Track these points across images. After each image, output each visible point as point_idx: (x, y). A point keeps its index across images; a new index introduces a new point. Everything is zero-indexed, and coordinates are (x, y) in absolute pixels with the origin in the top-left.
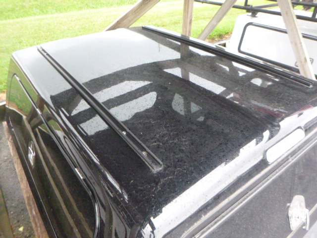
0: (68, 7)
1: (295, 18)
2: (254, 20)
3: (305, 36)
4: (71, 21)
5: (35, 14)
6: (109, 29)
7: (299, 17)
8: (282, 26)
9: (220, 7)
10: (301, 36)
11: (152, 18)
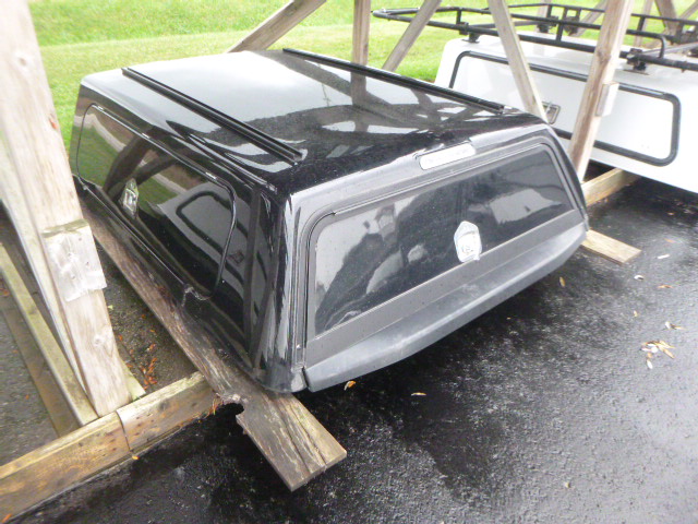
0: (133, 30)
1: (517, 39)
2: (473, 48)
3: (534, 68)
4: (147, 53)
5: (64, 41)
6: (234, 51)
7: (523, 38)
8: (500, 52)
9: (407, 24)
10: (527, 68)
11: (304, 36)
